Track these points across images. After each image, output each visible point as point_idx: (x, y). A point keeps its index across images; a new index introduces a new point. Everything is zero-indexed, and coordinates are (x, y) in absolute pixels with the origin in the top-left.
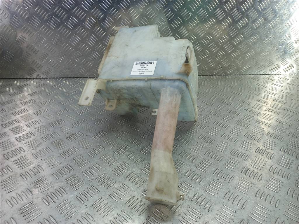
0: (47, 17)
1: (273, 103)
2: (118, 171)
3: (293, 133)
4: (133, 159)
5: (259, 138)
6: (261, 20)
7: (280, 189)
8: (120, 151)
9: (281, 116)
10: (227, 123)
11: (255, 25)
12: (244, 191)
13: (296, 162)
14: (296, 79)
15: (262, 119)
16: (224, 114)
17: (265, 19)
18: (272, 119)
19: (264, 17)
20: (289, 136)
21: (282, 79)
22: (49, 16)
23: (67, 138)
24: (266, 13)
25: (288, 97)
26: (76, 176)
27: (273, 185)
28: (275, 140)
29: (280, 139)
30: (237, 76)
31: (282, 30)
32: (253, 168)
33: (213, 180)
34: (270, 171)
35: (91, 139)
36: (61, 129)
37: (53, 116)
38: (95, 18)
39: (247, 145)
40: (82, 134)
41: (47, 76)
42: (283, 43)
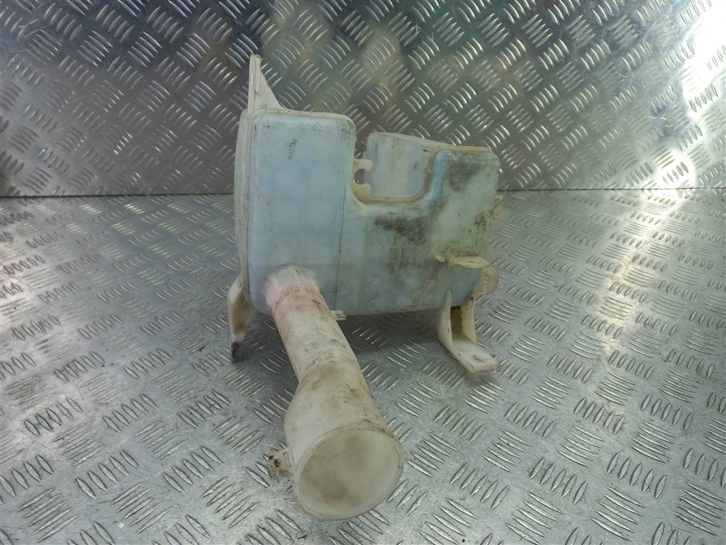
0: (27, 33)
1: (631, 267)
2: (182, 475)
3: (678, 354)
4: (231, 438)
5: (587, 368)
6: (602, 49)
7: (632, 526)
8: (196, 411)
9: (650, 305)
10: (503, 324)
11: (589, 61)
12: (532, 534)
13: (682, 440)
14: (695, 201)
15: (598, 313)
16: (499, 300)
17: (614, 46)
18: (625, 314)
19: (610, 40)
20: (667, 363)
21: (657, 202)
22: (31, 28)
23: (55, 373)
24: (615, 30)
25: (672, 250)
26: (56, 491)
27: (613, 515)
28: (631, 376)
29: (643, 373)
30: (542, 192)
31: (656, 74)
32: (565, 460)
33: (448, 500)
34: (609, 471)
35: (121, 376)
36: (44, 344)
37: (31, 305)
38: (159, 37)
39: (554, 390)
40: (100, 360)
41: (37, 192)
42: (661, 107)
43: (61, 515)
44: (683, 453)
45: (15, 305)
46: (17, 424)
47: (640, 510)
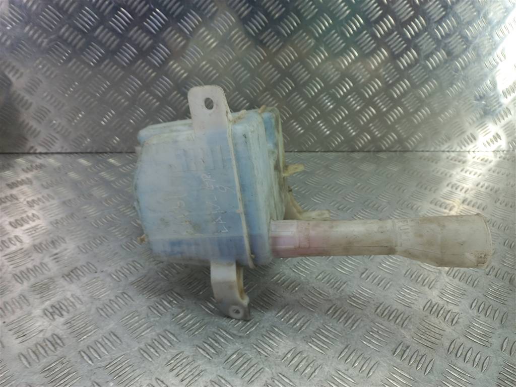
0: (48, 44)
1: (461, 207)
2: (152, 350)
3: (496, 270)
4: (185, 324)
5: (432, 278)
6: (441, 55)
8: (161, 305)
11: (432, 63)
13: (500, 331)
14: (506, 160)
17: (449, 53)
19: (447, 49)
20: (489, 276)
21: (479, 161)
22: (51, 41)
23: (63, 277)
24: (450, 42)
25: (490, 195)
26: (67, 359)
28: (462, 284)
29: (472, 282)
30: (398, 153)
31: (479, 72)
32: (417, 344)
33: (337, 370)
34: (449, 352)
35: (108, 279)
36: (55, 257)
37: (46, 229)
38: (136, 46)
39: (409, 294)
40: (93, 268)
41: (48, 150)
42: (482, 95)
43: (70, 376)
44: (501, 340)
45: (35, 228)
46: (38, 312)
47: (471, 380)
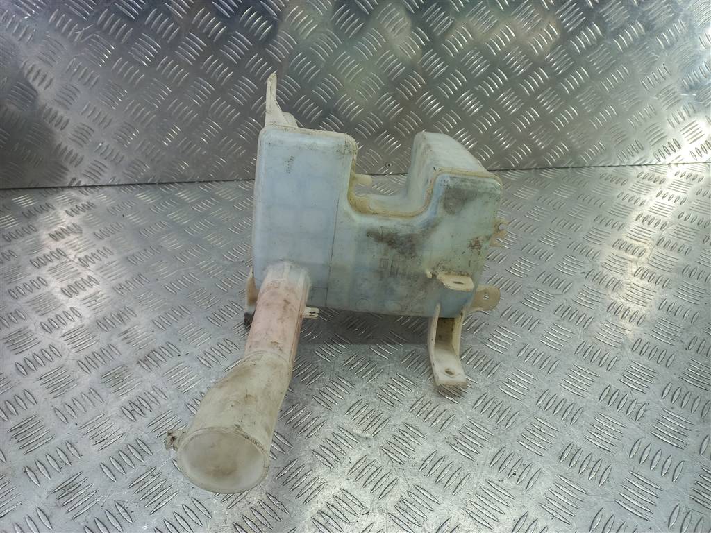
1: (655, 251)
3: (699, 342)
4: (297, 423)
5: (612, 356)
6: (637, 29)
7: (652, 508)
9: (673, 291)
10: (534, 312)
11: (622, 42)
12: (562, 513)
13: (699, 427)
15: (623, 300)
16: (529, 287)
17: (648, 27)
18: (648, 301)
19: (644, 20)
20: (688, 351)
21: (683, 179)
22: (86, 33)
23: (139, 363)
24: (649, 10)
25: (697, 232)
26: (158, 470)
27: (634, 497)
28: (653, 364)
29: (665, 361)
30: (569, 170)
31: (690, 52)
32: (590, 446)
33: (489, 481)
34: (631, 456)
35: (196, 364)
36: (125, 336)
37: (108, 297)
38: (204, 36)
39: (581, 378)
40: (175, 350)
41: (96, 182)
42: (693, 84)
43: (165, 491)
44: (699, 440)
45: (94, 297)
46: (114, 410)
47: (658, 492)
